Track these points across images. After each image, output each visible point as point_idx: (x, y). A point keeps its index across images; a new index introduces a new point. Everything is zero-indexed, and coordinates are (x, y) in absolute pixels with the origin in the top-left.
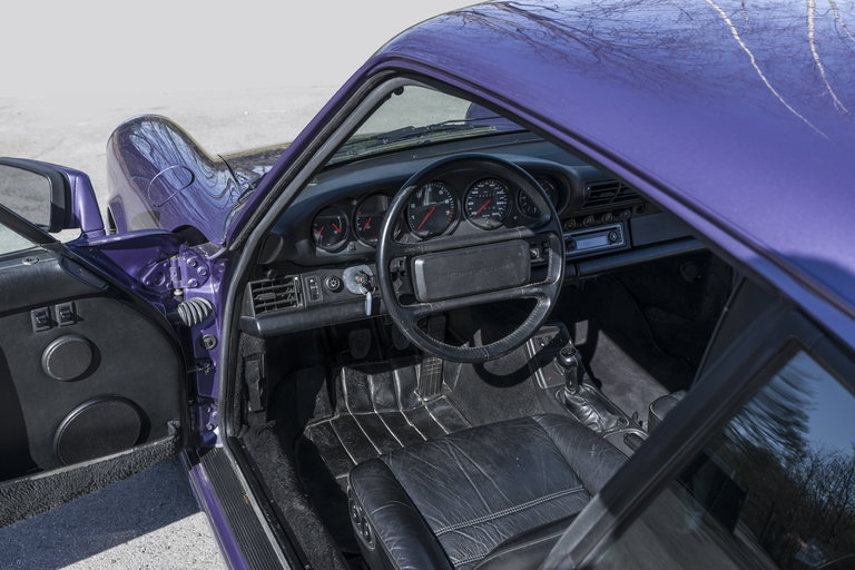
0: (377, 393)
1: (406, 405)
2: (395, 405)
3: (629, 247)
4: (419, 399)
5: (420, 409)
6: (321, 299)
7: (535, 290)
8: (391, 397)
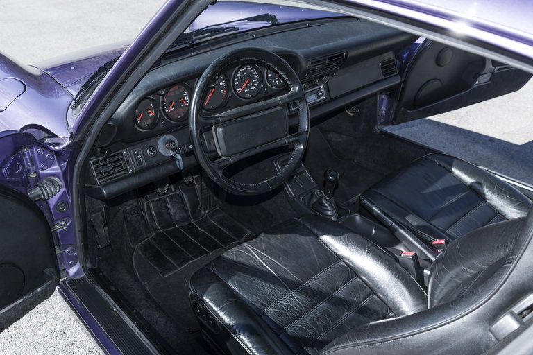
0: (175, 213)
1: (195, 218)
2: (188, 220)
3: (329, 99)
4: (203, 213)
5: (205, 219)
6: (144, 164)
7: (293, 139)
8: (184, 214)
